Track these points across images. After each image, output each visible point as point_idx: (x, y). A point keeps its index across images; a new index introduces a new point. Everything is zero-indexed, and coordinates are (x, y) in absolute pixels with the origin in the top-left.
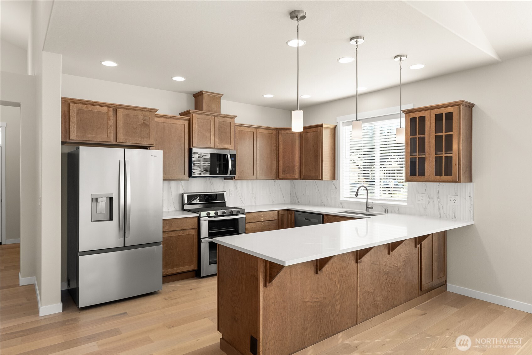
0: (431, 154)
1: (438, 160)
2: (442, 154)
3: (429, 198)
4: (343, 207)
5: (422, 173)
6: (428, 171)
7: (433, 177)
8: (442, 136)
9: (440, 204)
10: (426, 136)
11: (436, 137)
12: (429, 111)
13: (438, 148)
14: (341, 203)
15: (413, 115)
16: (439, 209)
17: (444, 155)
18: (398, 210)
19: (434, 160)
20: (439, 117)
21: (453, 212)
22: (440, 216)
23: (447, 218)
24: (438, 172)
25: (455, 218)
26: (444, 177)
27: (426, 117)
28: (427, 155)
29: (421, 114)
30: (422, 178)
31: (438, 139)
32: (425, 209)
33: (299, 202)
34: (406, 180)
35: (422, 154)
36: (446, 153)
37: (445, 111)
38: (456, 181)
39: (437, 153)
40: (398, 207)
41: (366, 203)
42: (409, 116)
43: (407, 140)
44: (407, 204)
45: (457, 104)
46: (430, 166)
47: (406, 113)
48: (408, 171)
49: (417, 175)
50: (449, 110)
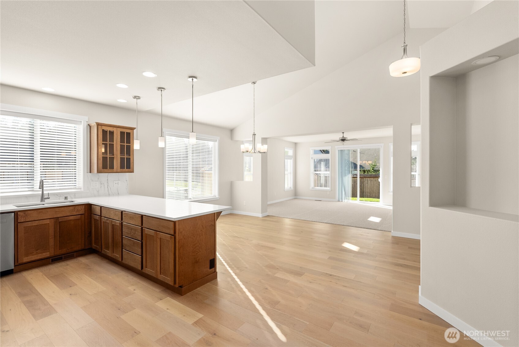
0: (117, 155)
1: (122, 160)
3: (101, 184)
5: (112, 167)
6: (115, 166)
7: (119, 170)
8: (126, 145)
9: (109, 187)
10: (115, 143)
11: (121, 145)
12: (116, 128)
13: (122, 152)
15: (105, 128)
16: (108, 190)
17: (125, 157)
18: (74, 195)
19: (120, 159)
20: (122, 134)
21: (117, 190)
23: (113, 195)
24: (122, 167)
25: (118, 194)
26: (125, 170)
27: (114, 132)
28: (115, 156)
29: (111, 129)
30: (111, 170)
31: (122, 147)
32: (98, 191)
34: (99, 171)
35: (111, 155)
36: (127, 155)
37: (126, 131)
38: (133, 172)
39: (121, 155)
40: (75, 193)
41: (41, 195)
42: (102, 127)
43: (100, 144)
44: (82, 190)
45: (133, 129)
46: (117, 163)
47: (98, 125)
48: (101, 165)
49: (108, 168)
50: (128, 131)
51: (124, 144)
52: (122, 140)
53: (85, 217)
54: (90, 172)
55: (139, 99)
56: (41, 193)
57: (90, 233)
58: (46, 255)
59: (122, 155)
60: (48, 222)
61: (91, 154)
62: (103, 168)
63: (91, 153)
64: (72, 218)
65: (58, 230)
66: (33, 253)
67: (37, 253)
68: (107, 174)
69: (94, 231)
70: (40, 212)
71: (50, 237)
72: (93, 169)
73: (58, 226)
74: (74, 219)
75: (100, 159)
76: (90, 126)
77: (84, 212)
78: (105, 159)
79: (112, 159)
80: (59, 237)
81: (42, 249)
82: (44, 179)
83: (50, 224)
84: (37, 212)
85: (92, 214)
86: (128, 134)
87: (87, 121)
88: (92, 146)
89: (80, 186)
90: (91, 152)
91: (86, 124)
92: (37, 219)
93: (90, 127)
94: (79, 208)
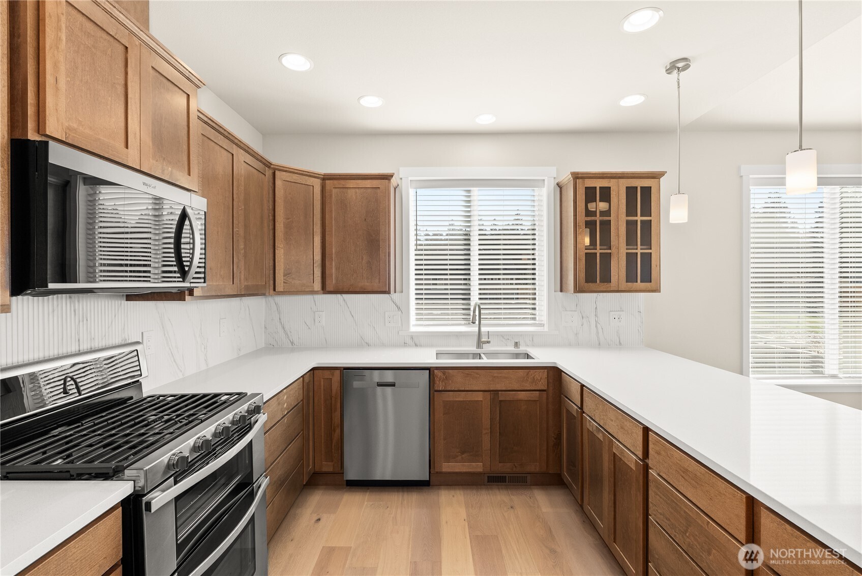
0: (620, 248)
1: (631, 259)
2: (637, 249)
3: (583, 317)
4: (416, 345)
5: (606, 279)
6: (615, 275)
7: (624, 285)
8: (642, 221)
9: (599, 326)
11: (628, 222)
12: (617, 180)
13: (631, 240)
14: (412, 338)
15: (590, 183)
16: (598, 333)
17: (639, 251)
18: (531, 340)
19: (625, 258)
20: (631, 192)
21: (617, 335)
22: (599, 344)
23: (609, 345)
24: (631, 277)
25: (620, 344)
26: (639, 284)
27: (611, 189)
28: (613, 250)
29: (604, 183)
30: (604, 286)
31: (631, 227)
32: (576, 334)
33: (292, 343)
34: (578, 289)
35: (605, 247)
36: (643, 247)
37: (640, 183)
38: (657, 290)
39: (629, 247)
40: (532, 335)
41: (477, 333)
42: (584, 183)
43: (581, 224)
44: (546, 329)
45: (657, 176)
46: (618, 268)
47: (577, 177)
48: (582, 275)
49: (598, 281)
50: (646, 183)
51: (635, 218)
52: (631, 210)
53: (547, 399)
54: (561, 291)
55: (686, 67)
56: (477, 329)
57: (559, 437)
58: (477, 467)
59: (631, 247)
60: (479, 397)
61: (563, 250)
62: (587, 281)
63: (563, 248)
64: (522, 396)
65: (498, 417)
66: (457, 456)
67: (463, 461)
68: (595, 294)
69: (567, 439)
70: (468, 374)
71: (484, 432)
72: (566, 283)
73: (498, 409)
74: (526, 399)
75: (579, 259)
76: (560, 186)
77: (546, 386)
78: (590, 258)
79: (606, 258)
80: (498, 433)
81: (471, 454)
82: (481, 304)
83: (483, 402)
84: (462, 373)
85: (563, 394)
86: (647, 191)
87: (555, 176)
88: (564, 231)
89: (542, 321)
90: (563, 243)
91: (553, 184)
92: (463, 389)
93: (561, 188)
94: (538, 375)
